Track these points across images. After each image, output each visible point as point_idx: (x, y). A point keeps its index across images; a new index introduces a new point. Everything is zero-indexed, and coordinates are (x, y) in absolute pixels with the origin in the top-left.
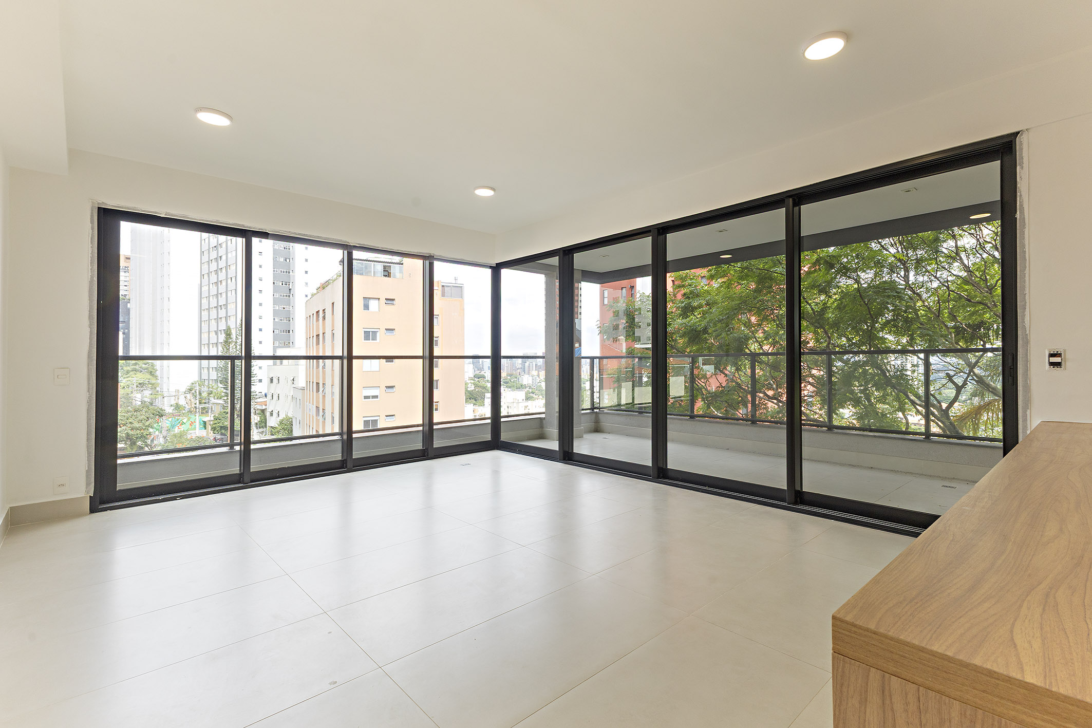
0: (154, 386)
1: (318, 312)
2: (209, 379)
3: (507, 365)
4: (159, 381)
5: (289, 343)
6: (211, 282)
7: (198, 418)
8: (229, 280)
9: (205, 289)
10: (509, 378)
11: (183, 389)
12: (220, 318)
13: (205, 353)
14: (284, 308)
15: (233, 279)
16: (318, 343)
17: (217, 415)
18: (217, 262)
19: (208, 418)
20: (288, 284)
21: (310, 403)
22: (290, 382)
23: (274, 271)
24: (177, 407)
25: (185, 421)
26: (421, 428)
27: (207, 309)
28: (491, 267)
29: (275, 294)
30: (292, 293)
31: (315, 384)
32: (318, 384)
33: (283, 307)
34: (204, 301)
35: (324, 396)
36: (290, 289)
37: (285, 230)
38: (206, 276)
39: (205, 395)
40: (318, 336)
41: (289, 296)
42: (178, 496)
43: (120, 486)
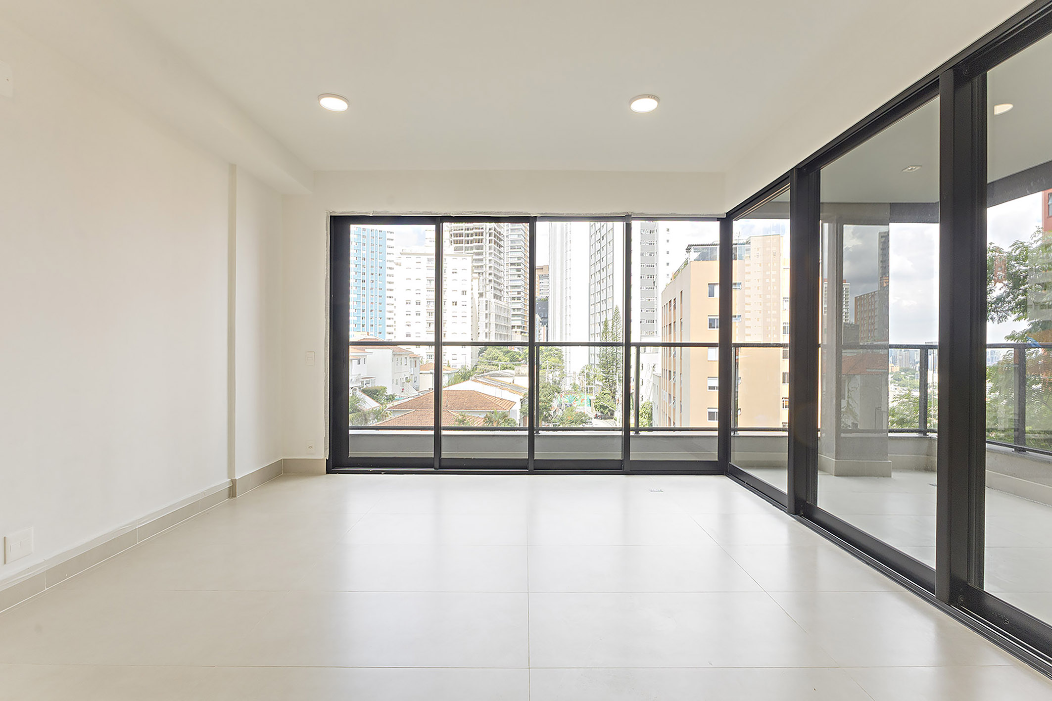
0: (561, 368)
1: (670, 302)
2: (594, 364)
3: (901, 357)
4: (564, 364)
5: (653, 332)
6: (596, 281)
7: (586, 397)
8: (608, 278)
9: (593, 287)
10: (903, 373)
11: (578, 372)
12: (602, 311)
13: (592, 341)
14: (649, 300)
15: (611, 276)
16: (670, 333)
17: (598, 395)
18: (600, 263)
19: (592, 397)
20: (652, 277)
21: (664, 390)
22: (651, 369)
23: (641, 266)
24: (574, 386)
25: (578, 398)
26: (620, 433)
27: (594, 304)
28: (718, 219)
29: (642, 287)
30: (656, 285)
31: (668, 371)
32: (670, 371)
33: (648, 298)
34: (592, 297)
35: (674, 384)
36: (654, 282)
38: (593, 276)
39: (592, 377)
40: (670, 324)
41: (653, 288)
42: (383, 471)
43: (352, 454)
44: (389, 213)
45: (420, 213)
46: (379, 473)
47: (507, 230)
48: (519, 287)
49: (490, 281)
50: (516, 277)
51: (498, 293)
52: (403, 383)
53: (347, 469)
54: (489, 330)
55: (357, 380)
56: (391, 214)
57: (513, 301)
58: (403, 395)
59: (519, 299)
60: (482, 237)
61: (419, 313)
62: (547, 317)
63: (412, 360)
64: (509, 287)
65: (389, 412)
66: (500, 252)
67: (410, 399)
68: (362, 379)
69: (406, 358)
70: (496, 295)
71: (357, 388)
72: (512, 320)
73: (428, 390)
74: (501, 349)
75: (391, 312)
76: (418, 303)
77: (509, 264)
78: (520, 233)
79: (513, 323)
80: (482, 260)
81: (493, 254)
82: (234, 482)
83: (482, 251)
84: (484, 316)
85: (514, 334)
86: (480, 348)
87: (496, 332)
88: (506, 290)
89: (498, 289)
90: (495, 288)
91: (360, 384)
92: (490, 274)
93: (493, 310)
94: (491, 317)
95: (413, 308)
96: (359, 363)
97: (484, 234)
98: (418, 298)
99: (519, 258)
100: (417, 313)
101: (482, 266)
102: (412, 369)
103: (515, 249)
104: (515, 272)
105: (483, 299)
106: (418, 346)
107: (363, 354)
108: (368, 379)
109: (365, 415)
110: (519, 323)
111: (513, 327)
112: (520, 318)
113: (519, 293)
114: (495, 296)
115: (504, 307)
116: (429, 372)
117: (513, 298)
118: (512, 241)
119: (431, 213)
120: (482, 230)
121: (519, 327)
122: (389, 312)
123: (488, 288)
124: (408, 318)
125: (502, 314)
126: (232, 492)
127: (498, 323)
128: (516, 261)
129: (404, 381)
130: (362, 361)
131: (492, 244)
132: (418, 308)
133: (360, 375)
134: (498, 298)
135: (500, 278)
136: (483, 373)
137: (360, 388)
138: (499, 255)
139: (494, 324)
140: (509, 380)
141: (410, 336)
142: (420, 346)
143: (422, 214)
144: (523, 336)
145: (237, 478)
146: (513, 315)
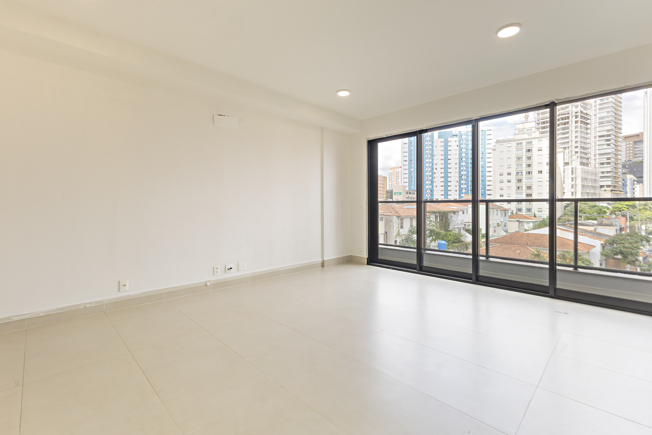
37: (432, 124)
42: (391, 268)
43: (380, 257)
44: (393, 134)
45: (408, 131)
46: (389, 268)
47: (595, 110)
48: (609, 154)
49: (576, 152)
50: (605, 147)
51: (585, 161)
52: (495, 226)
53: (376, 264)
54: (576, 190)
55: (461, 223)
56: (394, 134)
57: (602, 166)
58: (494, 234)
59: (609, 163)
60: (568, 120)
61: (510, 180)
62: (642, 177)
63: (503, 212)
64: (597, 155)
65: (483, 244)
66: (587, 129)
67: (499, 237)
68: (465, 223)
69: (497, 210)
70: (582, 162)
71: (462, 229)
72: (601, 181)
73: (515, 232)
74: (587, 204)
75: (490, 181)
76: (509, 174)
77: (598, 137)
78: (610, 110)
79: (602, 184)
80: (568, 137)
81: (579, 131)
82: (323, 261)
83: (568, 130)
84: (570, 179)
85: (603, 192)
86: (566, 204)
87: (583, 191)
88: (593, 158)
89: (584, 158)
90: (581, 158)
91: (463, 226)
92: (576, 147)
93: (579, 174)
94: (577, 180)
95: (505, 178)
96: (463, 213)
97: (570, 118)
98: (509, 171)
99: (608, 131)
100: (508, 180)
101: (568, 142)
102: (503, 218)
103: (604, 123)
104: (604, 142)
105: (569, 167)
106: (509, 203)
107: (467, 208)
108: (469, 223)
109: (466, 245)
110: (609, 183)
111: (602, 187)
112: (610, 179)
113: (608, 159)
114: (582, 164)
115: (591, 171)
116: (515, 220)
117: (602, 164)
118: (601, 118)
119: (413, 130)
120: (568, 115)
121: (608, 186)
122: (489, 181)
123: (574, 158)
124: (502, 185)
125: (589, 177)
126: (323, 265)
127: (584, 184)
128: (605, 133)
129: (496, 226)
130: (465, 212)
131: (579, 124)
132: (509, 177)
133: (463, 220)
134: (586, 164)
135: (587, 149)
136: (565, 222)
137: (463, 228)
138: (586, 131)
139: (581, 185)
140: (591, 229)
141: (503, 196)
142: (511, 203)
143: (409, 131)
144: (613, 193)
145: (325, 260)
146: (601, 177)
